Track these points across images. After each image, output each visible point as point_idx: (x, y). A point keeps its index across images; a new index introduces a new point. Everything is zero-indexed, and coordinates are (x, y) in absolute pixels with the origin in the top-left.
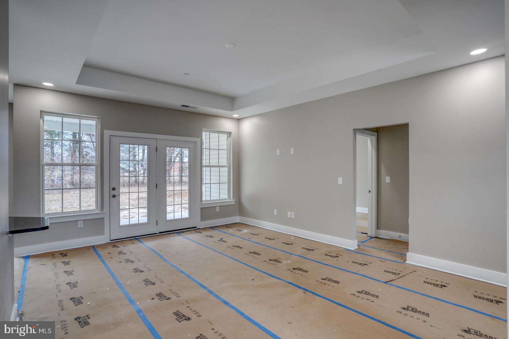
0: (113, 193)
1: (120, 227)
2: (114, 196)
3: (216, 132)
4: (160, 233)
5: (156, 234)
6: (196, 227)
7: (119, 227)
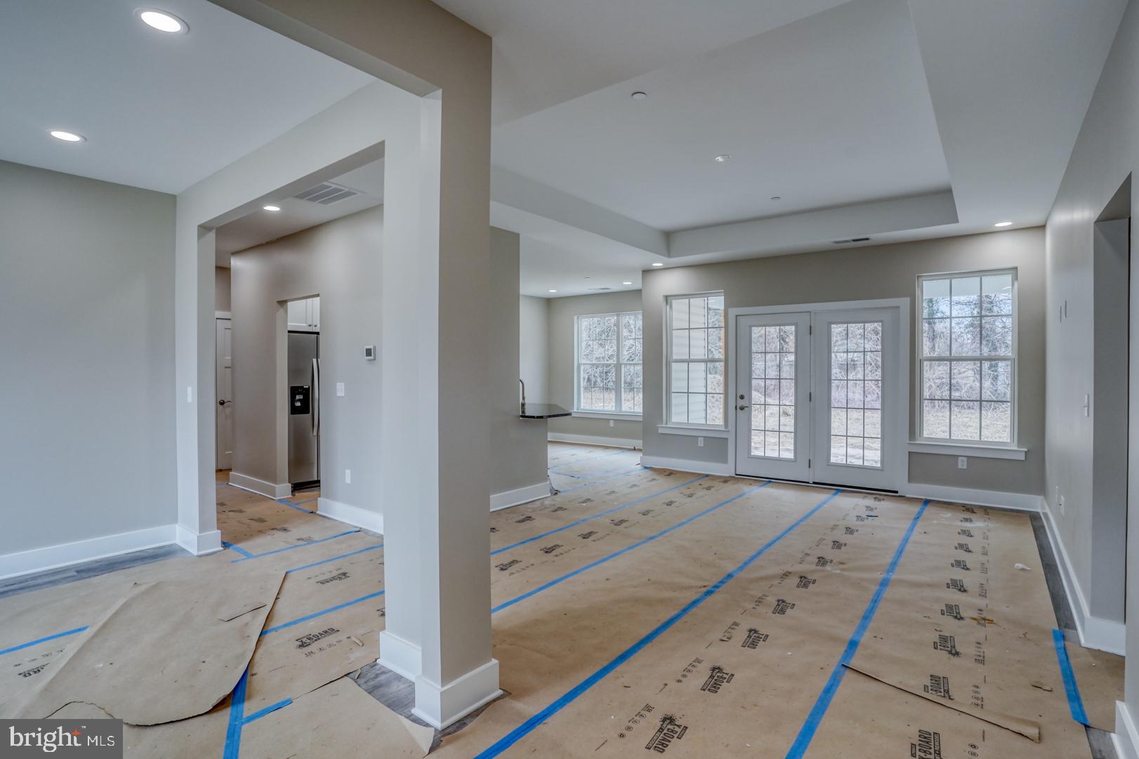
0: (741, 403)
1: (752, 458)
2: (742, 408)
3: (961, 276)
4: (814, 483)
5: (808, 483)
6: (897, 492)
7: (749, 457)
